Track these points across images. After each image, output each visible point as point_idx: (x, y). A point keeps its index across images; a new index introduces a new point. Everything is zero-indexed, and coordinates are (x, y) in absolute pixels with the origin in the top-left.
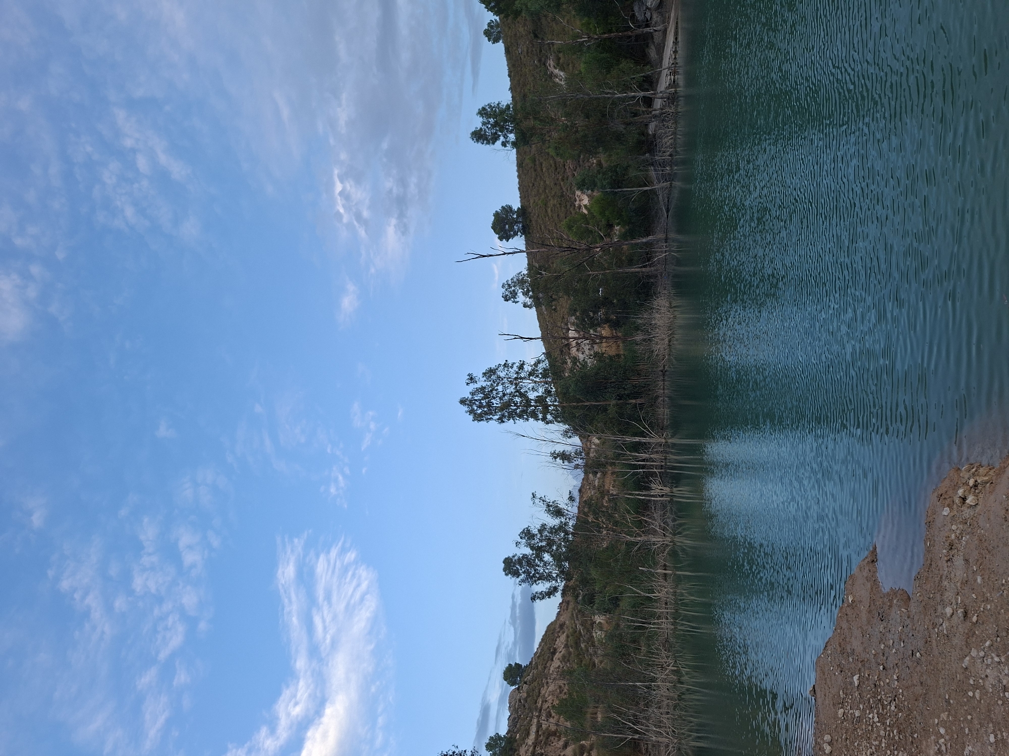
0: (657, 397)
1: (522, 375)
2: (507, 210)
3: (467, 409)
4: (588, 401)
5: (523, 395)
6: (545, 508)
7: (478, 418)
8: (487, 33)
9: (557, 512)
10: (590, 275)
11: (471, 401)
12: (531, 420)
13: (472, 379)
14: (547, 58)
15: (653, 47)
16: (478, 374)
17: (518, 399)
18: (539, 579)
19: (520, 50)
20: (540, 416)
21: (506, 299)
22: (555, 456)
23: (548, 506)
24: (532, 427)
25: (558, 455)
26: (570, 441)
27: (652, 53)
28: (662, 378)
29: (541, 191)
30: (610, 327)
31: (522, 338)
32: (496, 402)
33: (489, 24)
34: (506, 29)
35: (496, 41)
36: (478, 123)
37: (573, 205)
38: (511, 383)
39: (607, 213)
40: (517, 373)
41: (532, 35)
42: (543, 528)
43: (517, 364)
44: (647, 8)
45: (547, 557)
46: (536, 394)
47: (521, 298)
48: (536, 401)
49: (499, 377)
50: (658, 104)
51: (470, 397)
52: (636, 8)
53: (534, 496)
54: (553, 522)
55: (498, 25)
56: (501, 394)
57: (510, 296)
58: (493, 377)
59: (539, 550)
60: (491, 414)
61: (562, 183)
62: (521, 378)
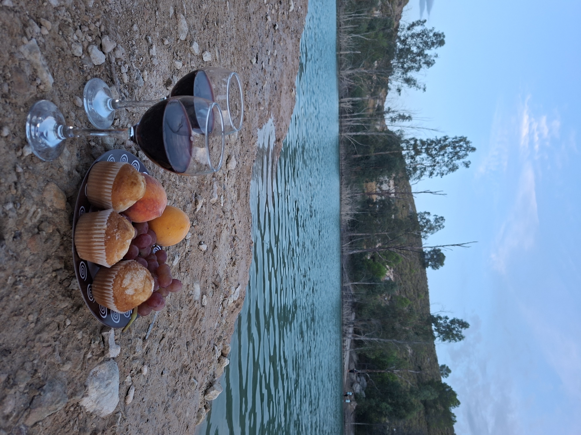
0: (345, 160)
1: (430, 169)
2: (435, 267)
3: (470, 144)
4: (387, 154)
5: (431, 155)
6: (417, 83)
7: (463, 139)
8: (449, 371)
9: (408, 81)
10: (387, 232)
11: (468, 150)
12: (425, 140)
13: (467, 165)
14: (413, 355)
15: (355, 360)
16: (462, 168)
17: (434, 152)
18: (420, 34)
19: (429, 359)
20: (418, 142)
21: (442, 218)
22: (409, 118)
23: (414, 84)
24: (424, 136)
25: (407, 118)
26: (399, 128)
27: (355, 357)
28: (343, 171)
29: (414, 277)
30: (373, 200)
31: (431, 193)
32: (449, 149)
33: (448, 376)
34: (437, 372)
35: (443, 366)
36: (464, 332)
37: (394, 269)
38: (438, 163)
39: (376, 267)
40: (434, 169)
41: (422, 368)
42: (418, 69)
43: (433, 175)
44: (359, 383)
45: (414, 49)
46: (421, 156)
47: (432, 218)
48: (421, 152)
49: (447, 166)
50: (351, 330)
51: (468, 153)
52: (365, 384)
53: (424, 90)
54: (411, 74)
55: (442, 374)
56: (446, 155)
57: (440, 220)
58: (451, 166)
59: (421, 54)
60: (453, 142)
61: (401, 282)
62: (431, 166)
